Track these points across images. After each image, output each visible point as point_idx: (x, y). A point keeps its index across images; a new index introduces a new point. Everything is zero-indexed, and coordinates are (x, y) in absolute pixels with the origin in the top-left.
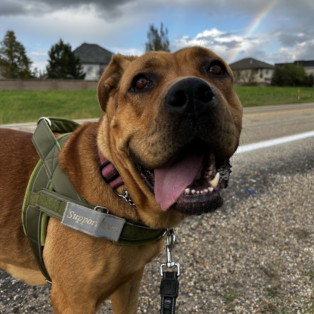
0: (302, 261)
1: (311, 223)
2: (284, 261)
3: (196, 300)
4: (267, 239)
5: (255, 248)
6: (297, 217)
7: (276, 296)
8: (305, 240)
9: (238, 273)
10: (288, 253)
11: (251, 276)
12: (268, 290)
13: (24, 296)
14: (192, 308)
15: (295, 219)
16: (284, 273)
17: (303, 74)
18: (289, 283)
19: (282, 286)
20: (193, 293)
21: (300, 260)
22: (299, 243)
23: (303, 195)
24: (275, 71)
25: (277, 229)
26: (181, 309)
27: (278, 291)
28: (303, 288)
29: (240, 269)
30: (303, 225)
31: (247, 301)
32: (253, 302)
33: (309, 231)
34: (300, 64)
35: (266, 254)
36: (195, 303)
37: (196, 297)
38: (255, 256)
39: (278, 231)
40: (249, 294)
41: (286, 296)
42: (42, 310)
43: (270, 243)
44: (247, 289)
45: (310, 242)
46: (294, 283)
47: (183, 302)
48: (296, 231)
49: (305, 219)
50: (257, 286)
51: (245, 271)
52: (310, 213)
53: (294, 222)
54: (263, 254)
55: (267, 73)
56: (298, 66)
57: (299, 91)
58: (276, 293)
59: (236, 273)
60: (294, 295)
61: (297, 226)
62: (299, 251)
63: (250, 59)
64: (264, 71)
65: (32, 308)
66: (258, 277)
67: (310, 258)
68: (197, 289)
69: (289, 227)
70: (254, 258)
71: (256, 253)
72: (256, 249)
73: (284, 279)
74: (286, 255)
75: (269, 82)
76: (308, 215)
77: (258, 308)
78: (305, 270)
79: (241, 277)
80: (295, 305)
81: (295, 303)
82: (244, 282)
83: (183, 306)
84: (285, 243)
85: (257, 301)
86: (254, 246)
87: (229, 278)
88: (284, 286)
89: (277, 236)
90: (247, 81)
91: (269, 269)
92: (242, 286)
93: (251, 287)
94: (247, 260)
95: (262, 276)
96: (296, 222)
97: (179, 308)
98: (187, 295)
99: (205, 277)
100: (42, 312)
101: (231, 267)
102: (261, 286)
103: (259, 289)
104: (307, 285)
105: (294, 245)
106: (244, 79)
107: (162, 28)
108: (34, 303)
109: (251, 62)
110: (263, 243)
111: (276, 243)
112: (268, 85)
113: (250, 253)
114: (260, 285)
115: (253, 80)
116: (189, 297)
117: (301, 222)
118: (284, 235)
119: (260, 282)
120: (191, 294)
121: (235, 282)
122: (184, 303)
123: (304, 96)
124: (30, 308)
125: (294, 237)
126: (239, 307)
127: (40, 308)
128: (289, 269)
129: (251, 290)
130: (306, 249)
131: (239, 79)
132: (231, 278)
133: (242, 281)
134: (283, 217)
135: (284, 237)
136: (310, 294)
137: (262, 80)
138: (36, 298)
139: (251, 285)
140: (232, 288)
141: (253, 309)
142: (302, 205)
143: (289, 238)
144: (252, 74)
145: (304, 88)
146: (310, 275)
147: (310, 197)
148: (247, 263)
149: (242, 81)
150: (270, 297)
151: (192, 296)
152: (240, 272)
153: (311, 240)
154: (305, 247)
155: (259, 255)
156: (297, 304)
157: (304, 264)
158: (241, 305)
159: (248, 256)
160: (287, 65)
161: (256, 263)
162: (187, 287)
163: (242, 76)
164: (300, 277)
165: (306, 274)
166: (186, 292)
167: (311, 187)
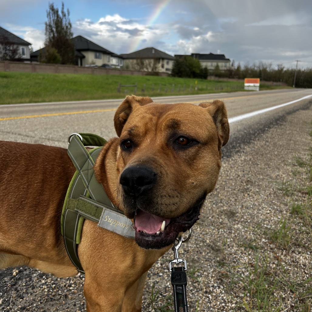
0: (235, 236)
1: (235, 205)
2: (223, 237)
3: (166, 278)
4: (206, 221)
5: (199, 229)
6: (223, 200)
7: (224, 266)
8: (233, 219)
9: (192, 251)
10: (224, 231)
11: (202, 253)
12: (218, 262)
13: (8, 298)
14: (165, 285)
15: (222, 202)
16: (225, 247)
17: (199, 66)
18: (231, 254)
19: (227, 258)
20: (162, 273)
21: (234, 235)
22: (230, 222)
23: (223, 181)
24: (175, 62)
25: (211, 212)
26: (157, 287)
27: (224, 261)
28: (242, 257)
29: (193, 248)
30: (229, 206)
31: (205, 273)
32: (209, 273)
33: (234, 211)
34: (196, 57)
35: (208, 233)
36: (166, 280)
37: (166, 276)
38: (201, 236)
39: (212, 214)
40: (204, 267)
41: (231, 265)
42: (34, 309)
43: (209, 224)
44: (203, 263)
45: (237, 221)
46: (235, 254)
47: (156, 281)
48: (226, 212)
49: (229, 201)
50: (209, 260)
51: (197, 250)
52: (232, 196)
53: (222, 205)
54: (206, 234)
55: (168, 63)
56: (194, 59)
57: (196, 82)
58: (224, 263)
59: (191, 252)
60: (237, 263)
61: (225, 208)
62: (232, 229)
63: (152, 49)
64: (165, 61)
65: (23, 308)
66: (208, 253)
67: (240, 233)
68: (164, 269)
69: (220, 210)
70: (200, 237)
71: (201, 233)
72: (200, 231)
73: (226, 252)
74: (223, 232)
75: (170, 72)
76: (231, 198)
77: (214, 277)
78: (240, 243)
79: (195, 255)
80: (238, 270)
81: (239, 269)
82: (199, 258)
83: (158, 285)
84: (220, 223)
85: (213, 272)
86: (198, 228)
87: (187, 256)
88: (228, 258)
89: (212, 218)
90: (150, 70)
91: (214, 246)
92: (198, 262)
93: (205, 262)
94: (196, 240)
95: (210, 252)
96: (224, 205)
97: (155, 287)
98: (158, 275)
99: (167, 258)
100: (35, 310)
101: (185, 247)
102: (212, 260)
103: (210, 262)
104: (244, 254)
105: (227, 224)
106: (147, 69)
107: (63, 8)
108: (22, 303)
109: (153, 52)
110: (204, 224)
111: (214, 224)
112: (169, 75)
113: (196, 234)
114: (210, 259)
115: (155, 70)
116: (160, 276)
117: (227, 204)
118: (217, 216)
119: (210, 256)
120: (161, 274)
121: (192, 259)
122: (158, 282)
123: (200, 87)
124: (21, 308)
125: (225, 218)
126: (201, 278)
127: (30, 307)
128: (228, 243)
129: (206, 264)
130: (236, 226)
131: (143, 68)
132: (188, 256)
133: (197, 257)
134: (213, 201)
135: (218, 218)
136: (247, 261)
137: (163, 70)
138: (22, 298)
139: (205, 260)
140: (191, 264)
141: (211, 278)
142: (224, 190)
143: (221, 218)
144: (155, 64)
145: (200, 79)
146: (245, 247)
147: (229, 182)
148: (197, 242)
149: (145, 70)
150: (220, 267)
151: (162, 276)
152: (193, 250)
153: (238, 218)
154: (234, 225)
155: (204, 235)
156: (240, 270)
157: (237, 238)
158: (201, 276)
159: (195, 237)
160: (185, 57)
161: (203, 242)
162: (156, 268)
163: (145, 64)
164: (237, 249)
165: (241, 245)
166: (156, 273)
167: (227, 174)
